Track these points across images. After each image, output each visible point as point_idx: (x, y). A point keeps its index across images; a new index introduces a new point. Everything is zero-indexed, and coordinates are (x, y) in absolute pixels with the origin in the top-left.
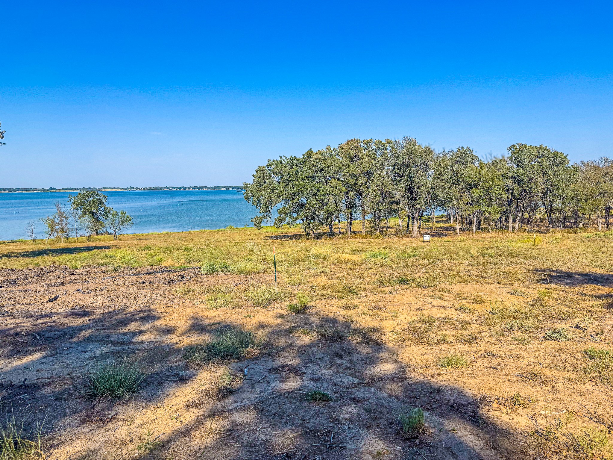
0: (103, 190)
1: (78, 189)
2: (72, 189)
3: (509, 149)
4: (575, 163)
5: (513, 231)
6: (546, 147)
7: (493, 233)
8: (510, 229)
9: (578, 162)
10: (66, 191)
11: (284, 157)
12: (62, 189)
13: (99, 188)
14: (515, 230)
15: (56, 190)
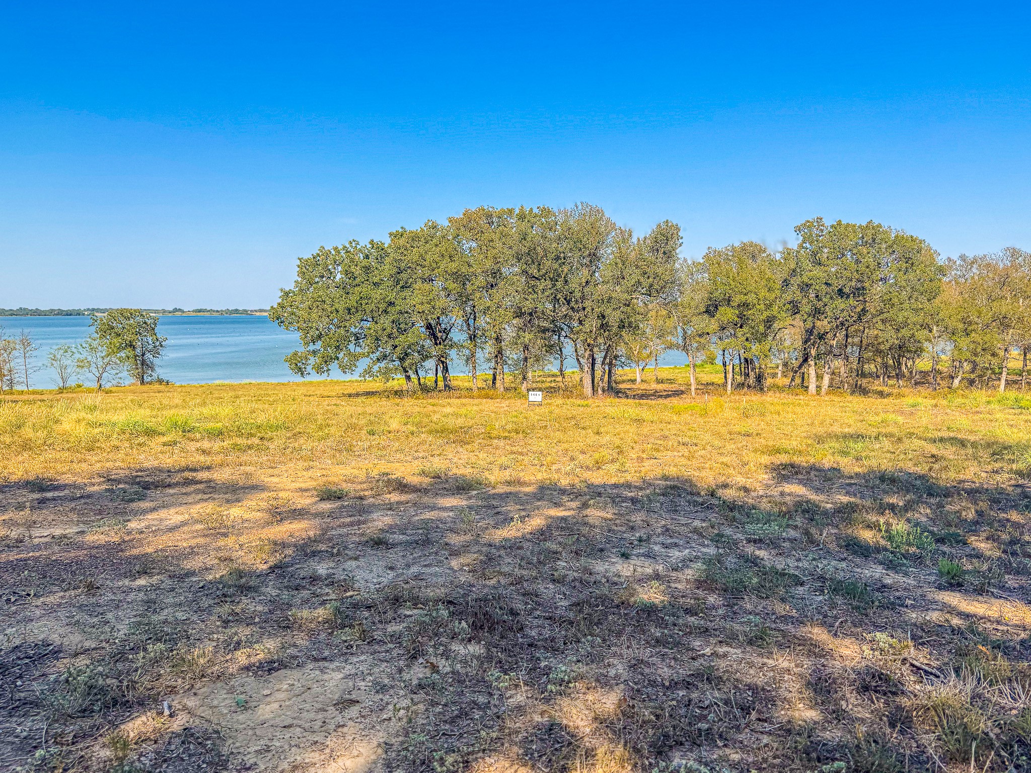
0: (258, 314)
1: (218, 311)
2: (209, 311)
3: (798, 230)
4: (949, 259)
5: (818, 393)
6: (880, 226)
7: (770, 393)
8: (812, 388)
9: (955, 257)
10: (201, 314)
11: (354, 241)
12: (193, 311)
13: (252, 311)
14: (823, 390)
15: (184, 312)
